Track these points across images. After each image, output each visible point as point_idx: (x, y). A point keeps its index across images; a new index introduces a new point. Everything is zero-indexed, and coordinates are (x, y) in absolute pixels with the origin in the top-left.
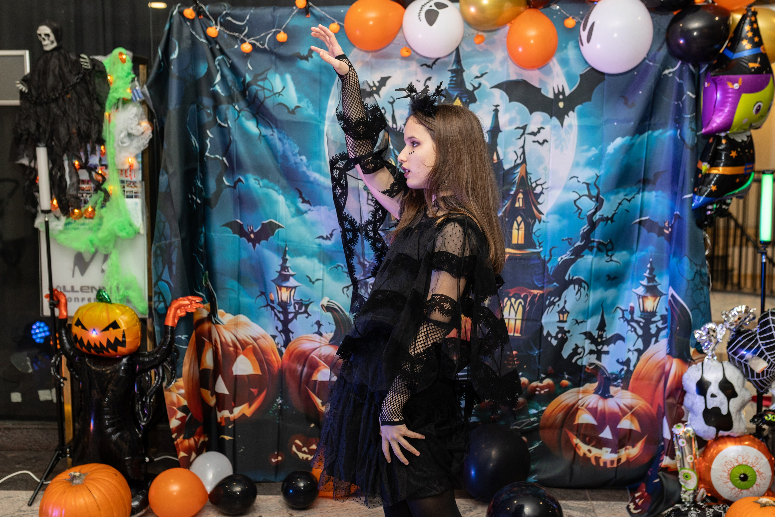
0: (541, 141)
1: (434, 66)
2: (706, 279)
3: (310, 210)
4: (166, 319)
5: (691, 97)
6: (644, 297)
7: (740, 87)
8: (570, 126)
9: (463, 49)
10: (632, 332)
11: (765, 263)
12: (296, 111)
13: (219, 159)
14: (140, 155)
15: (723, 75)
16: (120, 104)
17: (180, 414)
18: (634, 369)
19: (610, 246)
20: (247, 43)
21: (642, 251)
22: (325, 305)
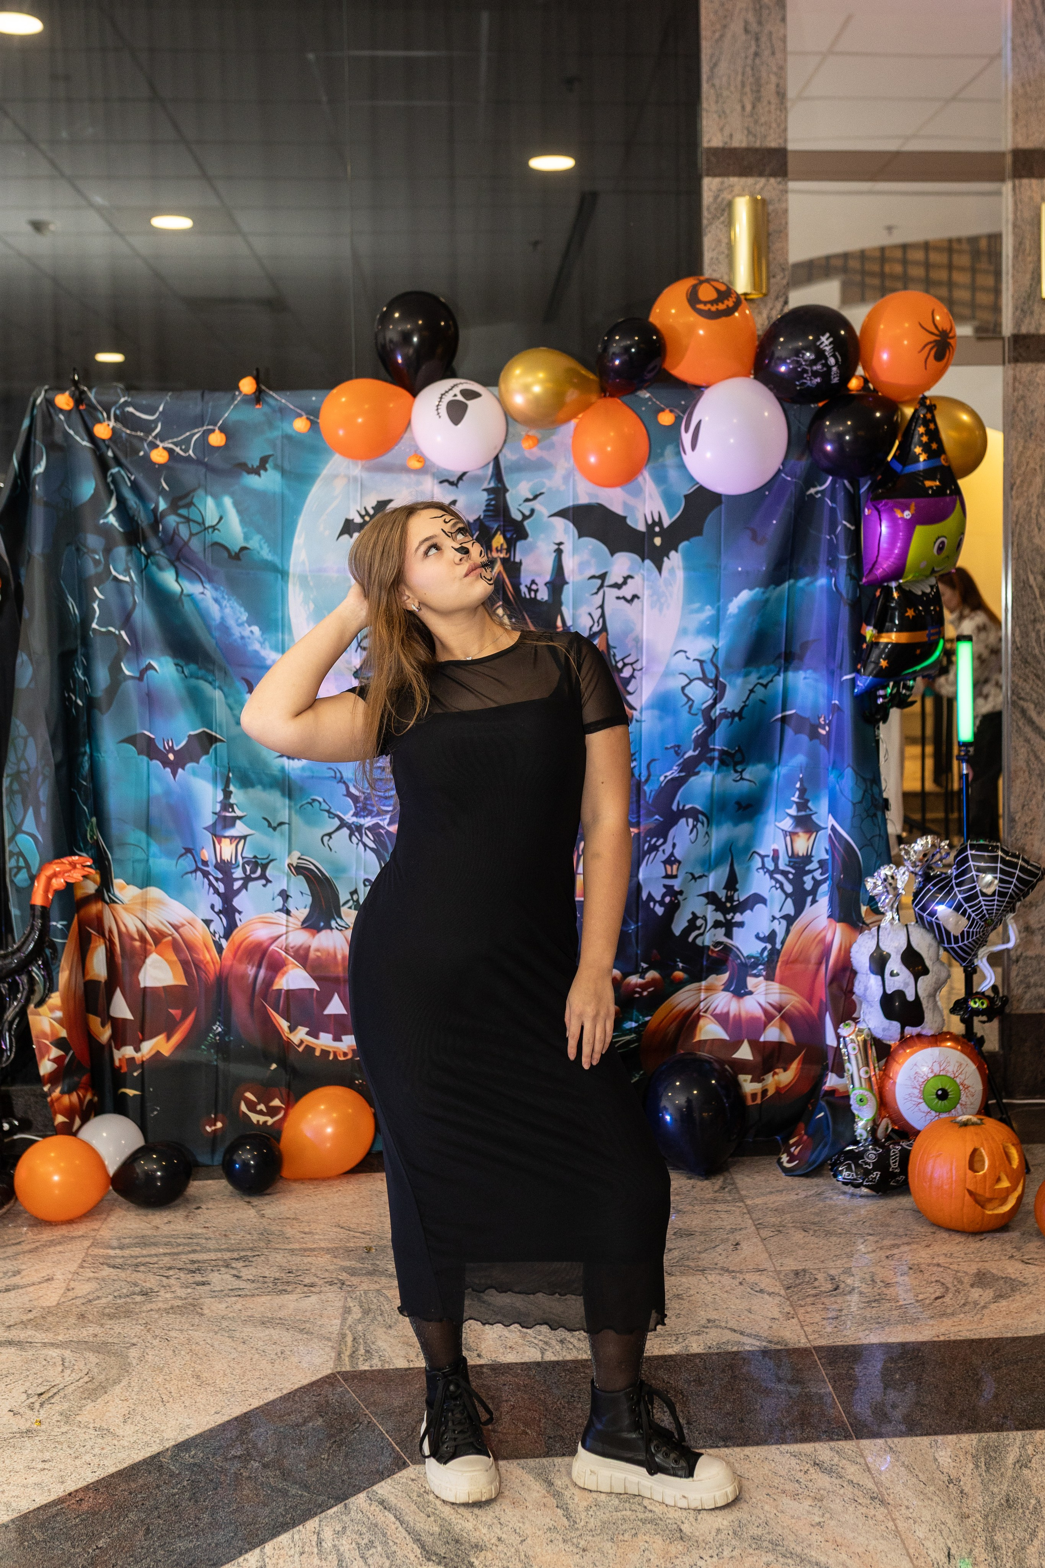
0: (629, 597)
1: (462, 482)
4: (33, 894)
5: (848, 529)
6: (792, 834)
7: (913, 515)
8: (673, 574)
9: (505, 458)
10: (777, 889)
12: (241, 554)
13: (114, 633)
15: (889, 498)
17: (55, 1052)
18: (783, 947)
20: (160, 447)
22: (295, 865)
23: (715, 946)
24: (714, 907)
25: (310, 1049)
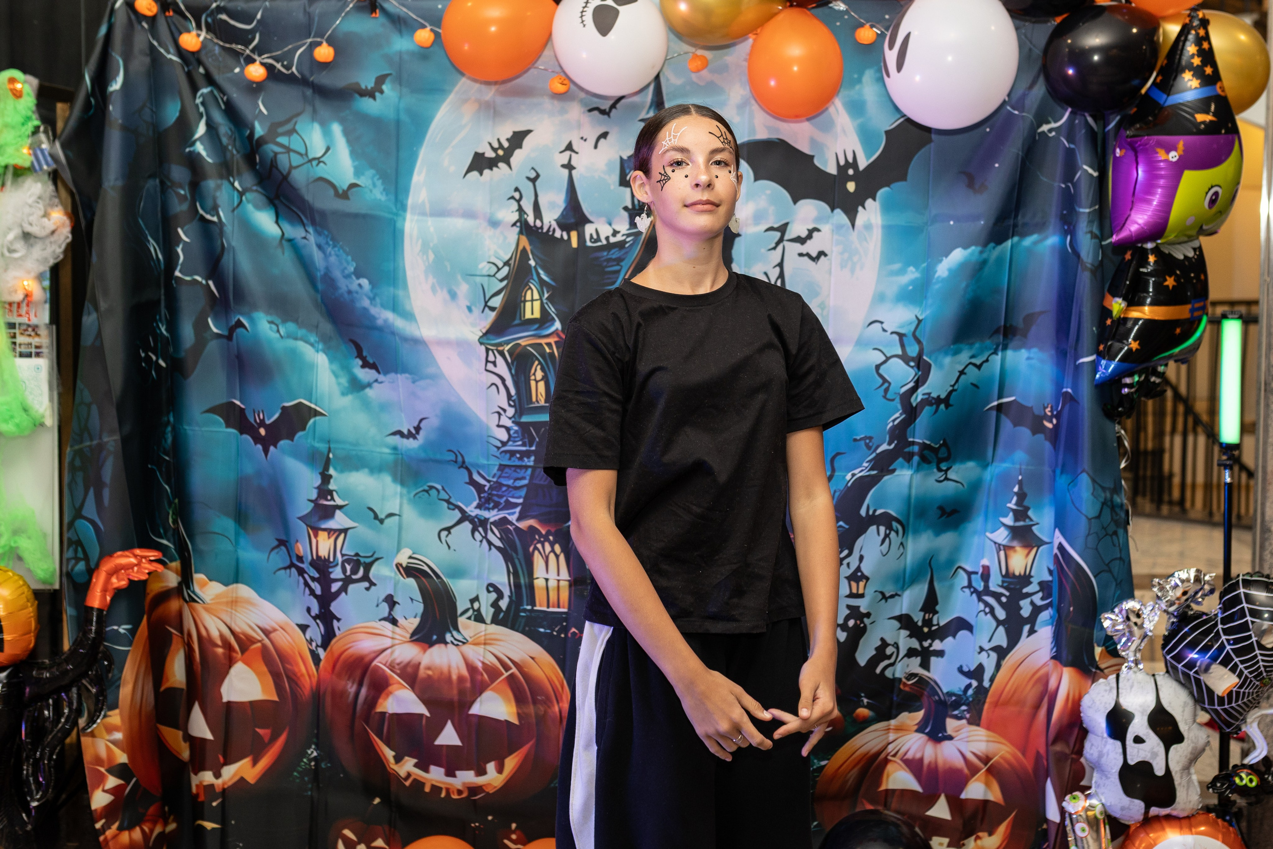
0: (814, 254)
1: (614, 110)
2: (1123, 515)
3: (376, 381)
4: (89, 593)
5: (1091, 175)
6: (1007, 548)
7: (1180, 156)
8: (868, 227)
9: (668, 80)
10: (986, 614)
11: (1230, 486)
12: (349, 193)
13: (201, 283)
14: (48, 275)
15: (1148, 135)
16: (9, 176)
17: (112, 782)
18: (991, 686)
20: (258, 62)
21: (1003, 460)
22: (404, 565)
23: (908, 679)
24: (908, 633)
25: (418, 784)
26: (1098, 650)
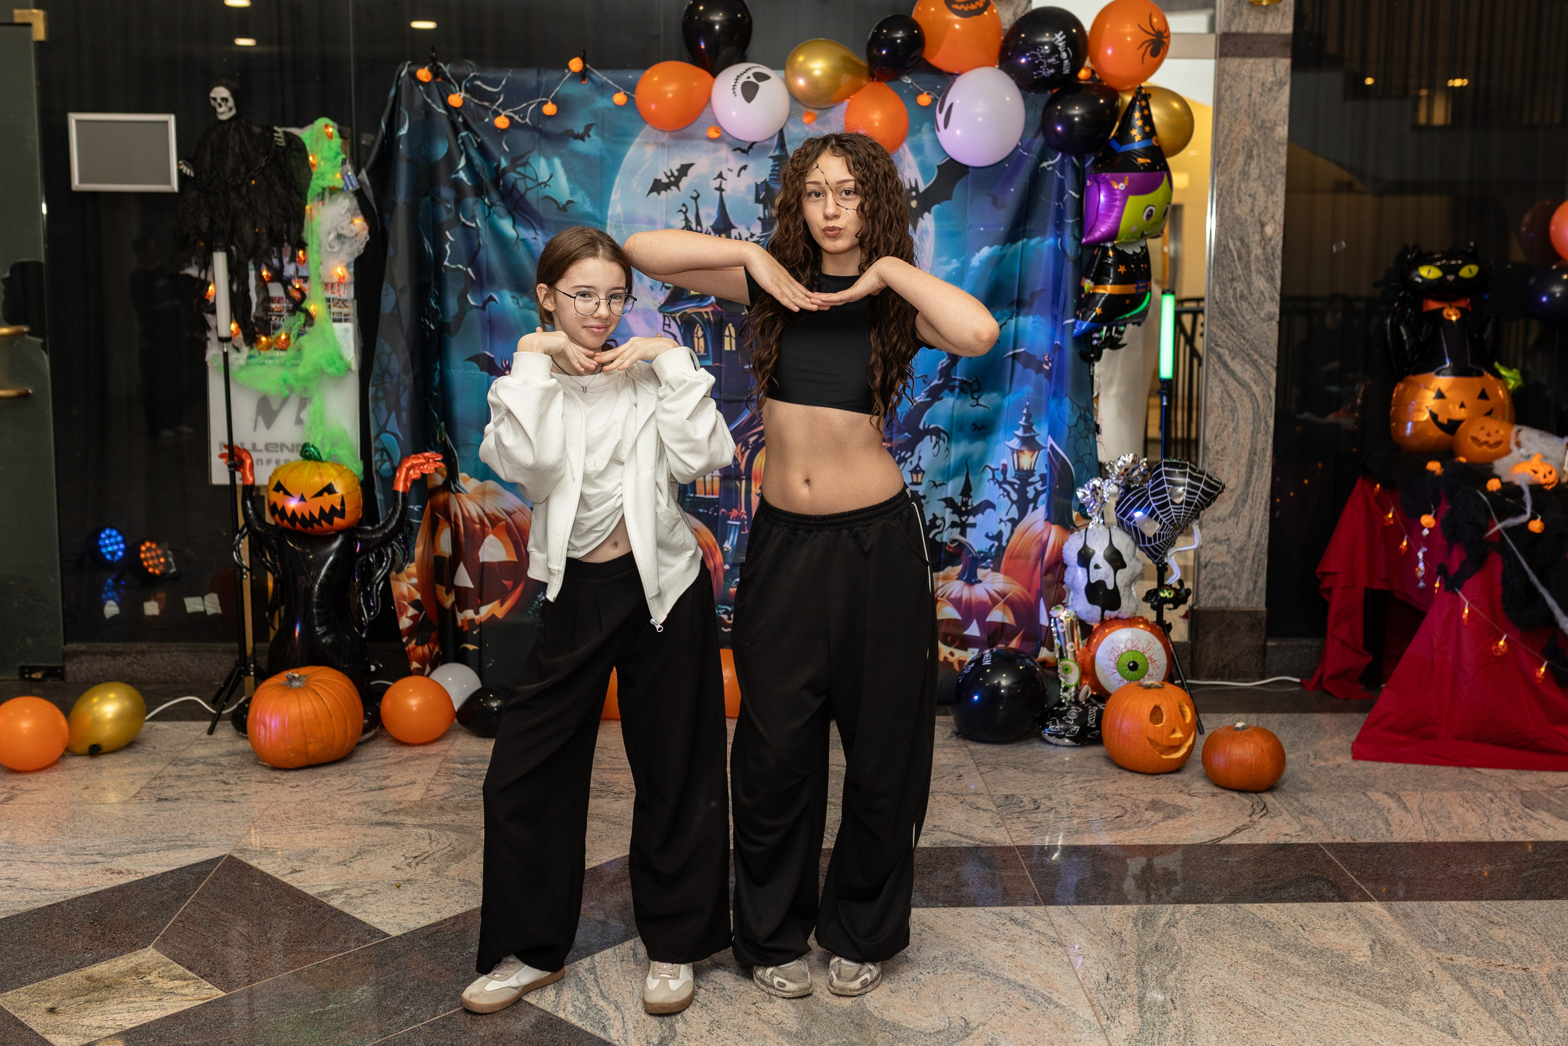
1: (751, 151)
4: (395, 482)
6: (1019, 452)
7: (1126, 186)
8: (925, 231)
11: (1166, 407)
15: (1106, 172)
16: (327, 194)
19: (975, 386)
23: (951, 543)
24: (951, 510)
26: (1075, 514)
